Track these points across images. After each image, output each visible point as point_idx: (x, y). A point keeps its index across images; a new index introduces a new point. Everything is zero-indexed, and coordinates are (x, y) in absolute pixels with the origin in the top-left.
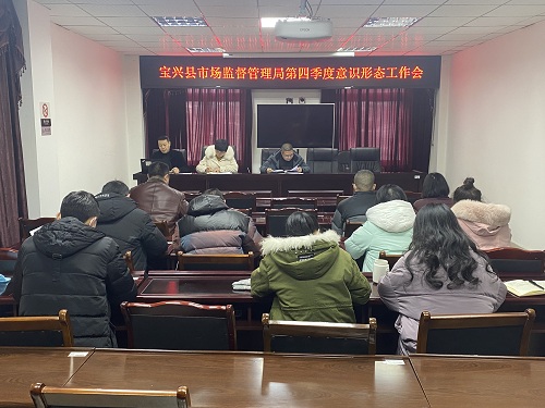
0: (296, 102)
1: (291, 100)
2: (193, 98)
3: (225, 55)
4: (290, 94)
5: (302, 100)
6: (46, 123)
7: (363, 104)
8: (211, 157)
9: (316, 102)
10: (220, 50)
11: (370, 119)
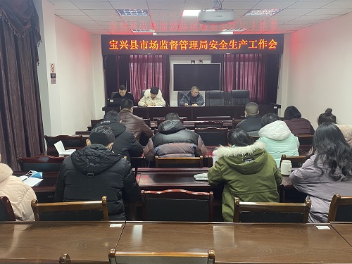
0: (197, 63)
1: (194, 62)
2: (134, 61)
3: (154, 34)
4: (193, 58)
5: (201, 61)
6: (53, 76)
7: (237, 63)
8: (148, 97)
9: (209, 62)
10: (151, 31)
11: (241, 73)
